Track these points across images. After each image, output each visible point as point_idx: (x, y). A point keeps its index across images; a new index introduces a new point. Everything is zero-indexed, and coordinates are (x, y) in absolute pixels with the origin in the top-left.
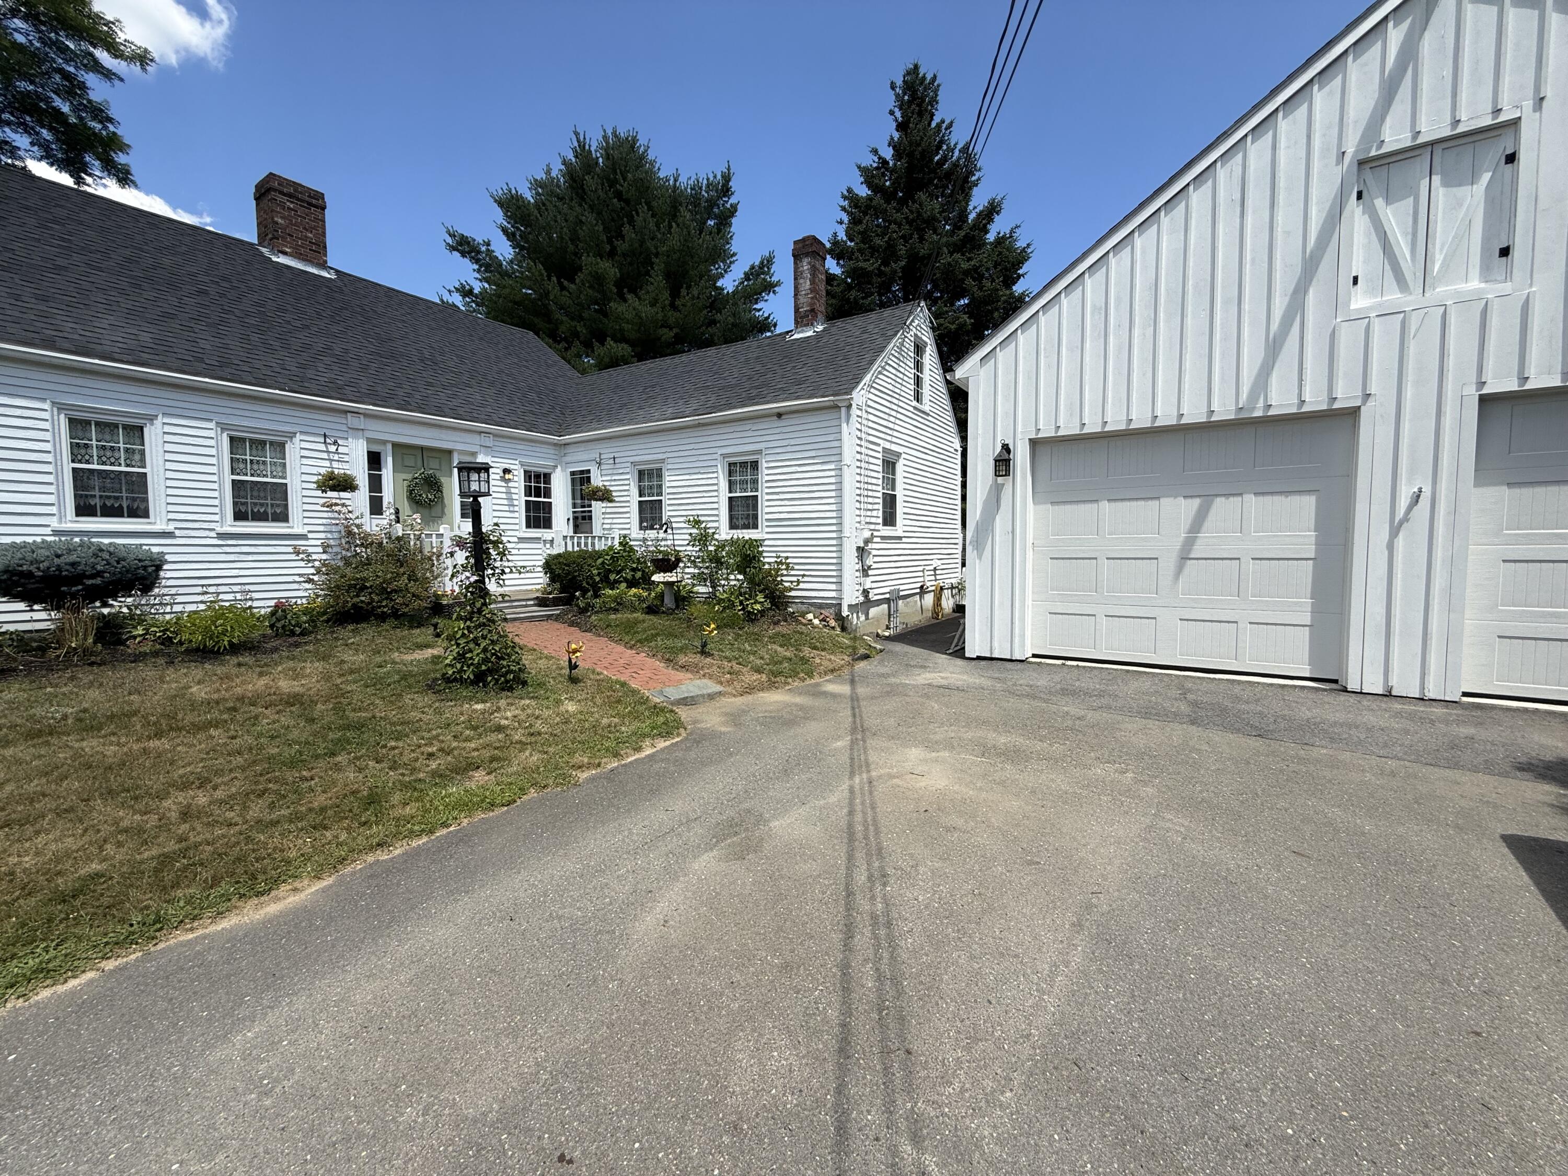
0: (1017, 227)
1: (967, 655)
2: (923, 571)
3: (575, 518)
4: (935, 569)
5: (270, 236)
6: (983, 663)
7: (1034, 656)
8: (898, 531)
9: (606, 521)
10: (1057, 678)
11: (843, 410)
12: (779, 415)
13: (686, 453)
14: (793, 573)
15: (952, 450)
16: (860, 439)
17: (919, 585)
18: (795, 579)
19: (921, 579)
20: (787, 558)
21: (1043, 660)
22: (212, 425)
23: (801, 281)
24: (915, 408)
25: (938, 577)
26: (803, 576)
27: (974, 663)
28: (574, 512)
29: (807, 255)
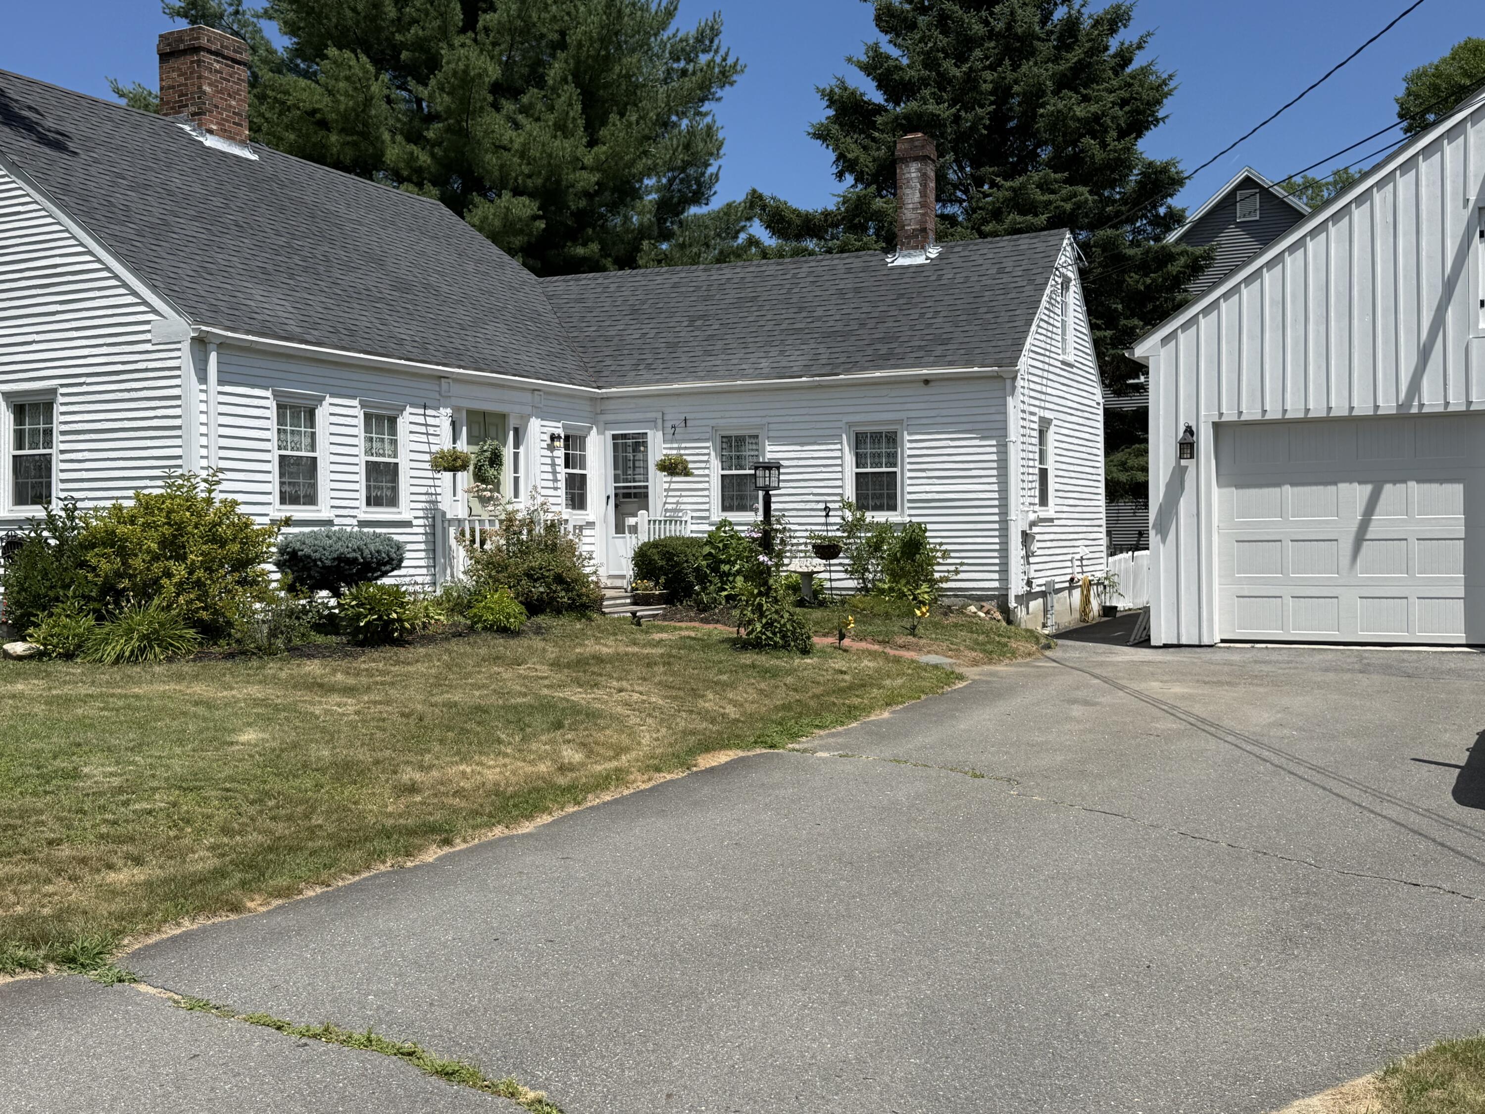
1: (1153, 643)
2: (1071, 561)
3: (616, 495)
6: (1171, 650)
7: (1223, 641)
8: (1050, 512)
9: (670, 500)
11: (1008, 382)
12: (927, 382)
13: (797, 419)
14: (949, 561)
15: (1094, 404)
16: (1023, 411)
17: (1068, 578)
18: (952, 568)
19: (1069, 571)
20: (941, 544)
21: (1232, 645)
22: (355, 403)
24: (1063, 363)
25: (1085, 569)
26: (962, 564)
27: (1161, 650)
28: (616, 488)
29: (916, 159)
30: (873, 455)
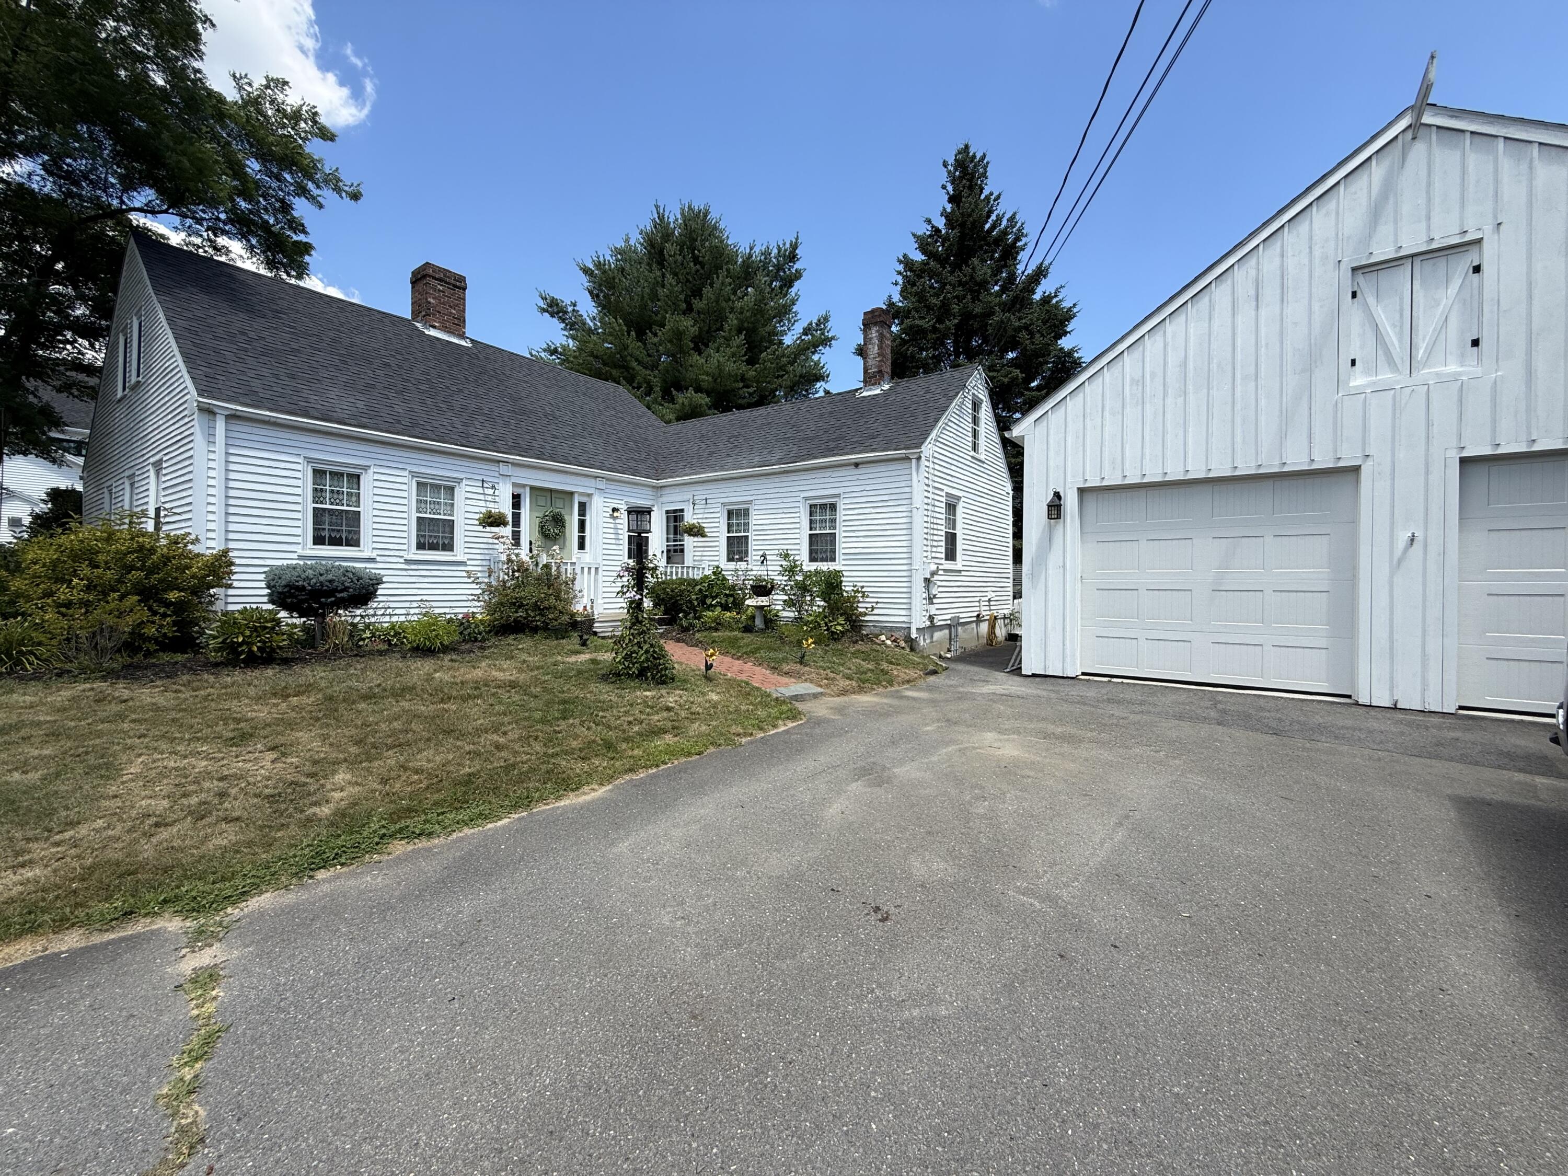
0: (1062, 287)
1: (1024, 672)
2: (979, 602)
3: (668, 551)
4: (989, 600)
5: (423, 313)
6: (1038, 679)
7: (1083, 674)
8: (958, 564)
9: (697, 554)
10: (1104, 691)
11: (914, 461)
12: (857, 465)
13: (772, 496)
14: (868, 600)
15: (1004, 493)
16: (928, 485)
17: (975, 614)
18: (869, 605)
19: (978, 609)
20: (862, 587)
21: (1091, 678)
22: (406, 473)
23: (870, 346)
24: (972, 457)
25: (992, 608)
26: (877, 603)
27: (1030, 679)
28: (668, 546)
29: (875, 324)
30: (821, 521)
